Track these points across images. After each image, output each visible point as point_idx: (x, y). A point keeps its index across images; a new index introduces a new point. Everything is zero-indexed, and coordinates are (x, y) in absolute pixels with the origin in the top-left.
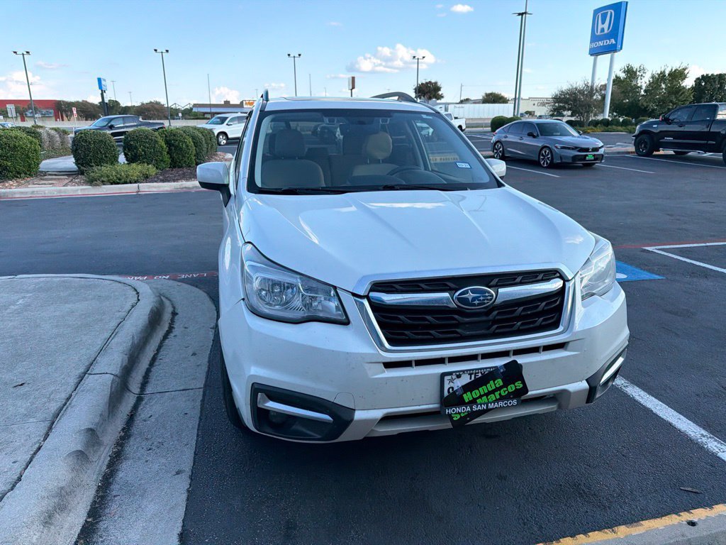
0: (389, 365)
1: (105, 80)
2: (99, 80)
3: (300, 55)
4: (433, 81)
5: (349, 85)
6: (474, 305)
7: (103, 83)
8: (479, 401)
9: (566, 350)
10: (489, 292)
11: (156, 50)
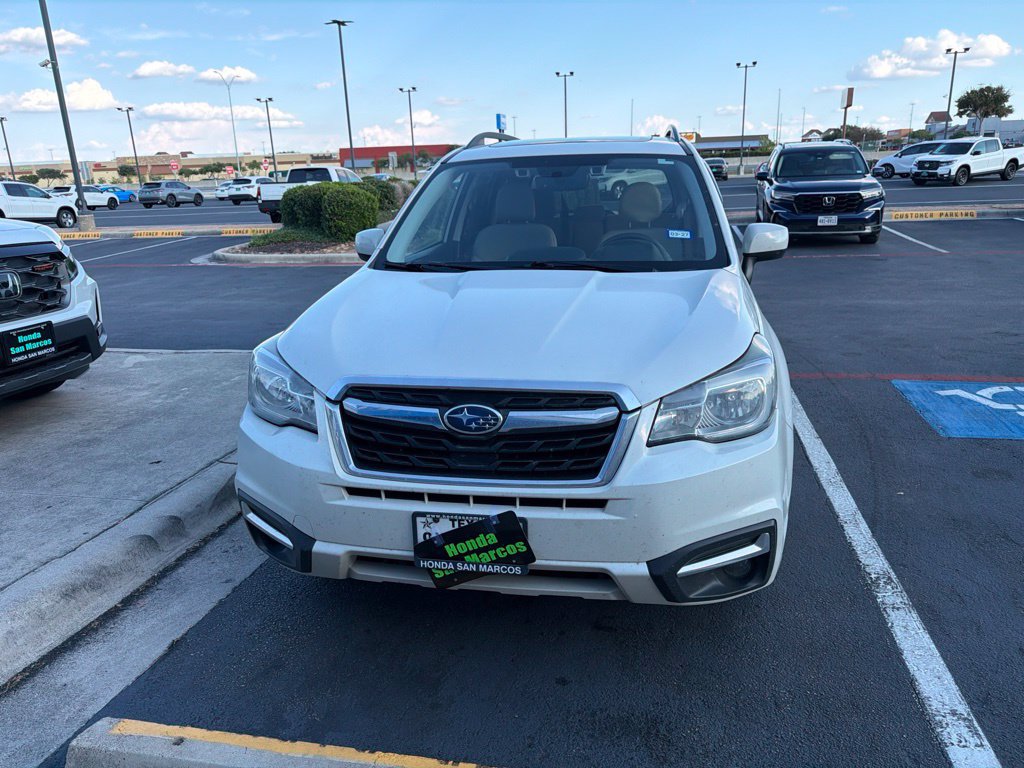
0: (353, 491)
1: (504, 117)
2: (498, 116)
3: (755, 63)
4: (994, 86)
5: (842, 101)
6: (470, 429)
7: (502, 120)
8: (467, 558)
9: (603, 511)
10: (493, 414)
11: (558, 74)
